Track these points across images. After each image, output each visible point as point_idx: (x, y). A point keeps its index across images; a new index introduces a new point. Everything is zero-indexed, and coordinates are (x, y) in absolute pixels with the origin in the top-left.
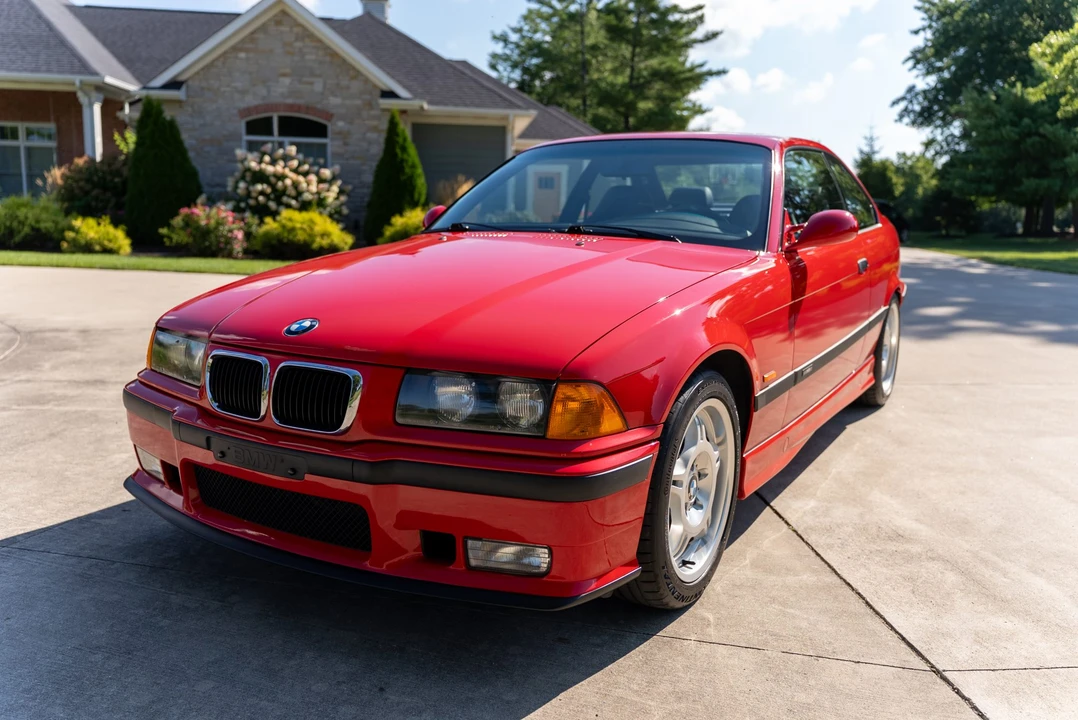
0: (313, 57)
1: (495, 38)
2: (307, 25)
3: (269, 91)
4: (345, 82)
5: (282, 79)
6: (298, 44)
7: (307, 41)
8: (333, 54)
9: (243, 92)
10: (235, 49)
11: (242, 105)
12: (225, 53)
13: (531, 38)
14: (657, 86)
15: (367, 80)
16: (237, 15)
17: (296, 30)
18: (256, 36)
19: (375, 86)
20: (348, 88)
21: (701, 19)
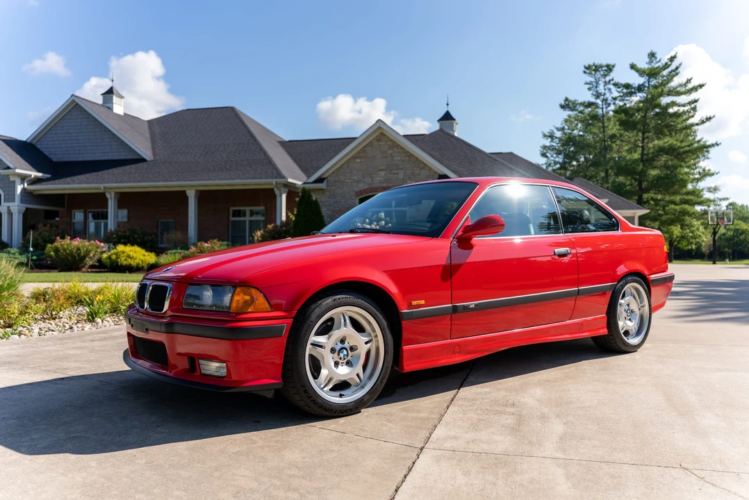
0: (399, 158)
1: (545, 136)
2: (396, 140)
3: (373, 180)
4: (417, 171)
5: (380, 172)
6: (390, 151)
7: (395, 149)
8: (410, 156)
9: (358, 182)
10: (354, 157)
11: (357, 189)
12: (349, 159)
13: (570, 133)
14: (664, 158)
15: (430, 169)
16: (356, 138)
17: (389, 143)
18: (365, 149)
19: (435, 172)
20: (419, 174)
21: (694, 109)
